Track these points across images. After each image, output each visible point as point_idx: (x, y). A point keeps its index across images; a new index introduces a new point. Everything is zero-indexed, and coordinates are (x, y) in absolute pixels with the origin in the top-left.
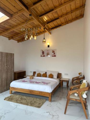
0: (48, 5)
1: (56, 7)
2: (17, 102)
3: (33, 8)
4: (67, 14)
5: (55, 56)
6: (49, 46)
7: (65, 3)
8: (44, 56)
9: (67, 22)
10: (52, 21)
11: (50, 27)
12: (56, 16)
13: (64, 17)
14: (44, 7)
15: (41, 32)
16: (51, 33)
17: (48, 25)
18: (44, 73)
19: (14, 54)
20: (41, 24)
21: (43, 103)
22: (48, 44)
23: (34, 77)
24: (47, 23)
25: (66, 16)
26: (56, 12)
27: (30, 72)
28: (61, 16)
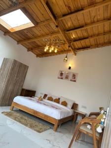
0: (78, 20)
1: (86, 25)
2: (15, 120)
3: (62, 20)
4: (98, 35)
5: (75, 81)
6: (70, 68)
7: (98, 21)
8: (62, 78)
9: (97, 45)
10: (80, 39)
11: (77, 47)
12: (85, 34)
13: (95, 38)
14: (74, 22)
15: (65, 51)
16: (75, 54)
17: (75, 43)
18: (57, 98)
19: (28, 67)
20: (67, 39)
21: (45, 130)
22: (70, 65)
23: (44, 100)
24: (74, 41)
25: (97, 37)
26: (86, 30)
27: (41, 93)
28: (91, 36)
